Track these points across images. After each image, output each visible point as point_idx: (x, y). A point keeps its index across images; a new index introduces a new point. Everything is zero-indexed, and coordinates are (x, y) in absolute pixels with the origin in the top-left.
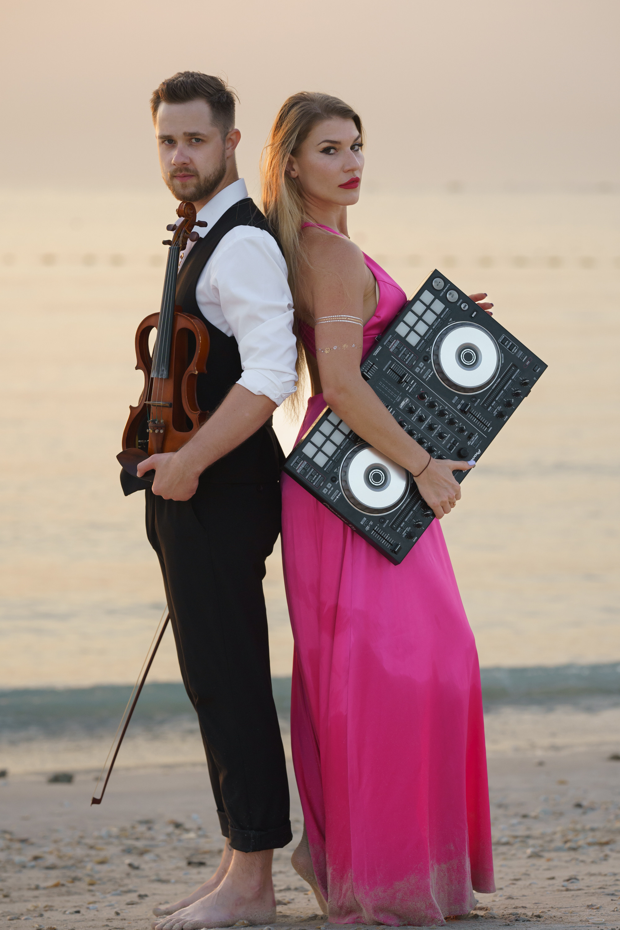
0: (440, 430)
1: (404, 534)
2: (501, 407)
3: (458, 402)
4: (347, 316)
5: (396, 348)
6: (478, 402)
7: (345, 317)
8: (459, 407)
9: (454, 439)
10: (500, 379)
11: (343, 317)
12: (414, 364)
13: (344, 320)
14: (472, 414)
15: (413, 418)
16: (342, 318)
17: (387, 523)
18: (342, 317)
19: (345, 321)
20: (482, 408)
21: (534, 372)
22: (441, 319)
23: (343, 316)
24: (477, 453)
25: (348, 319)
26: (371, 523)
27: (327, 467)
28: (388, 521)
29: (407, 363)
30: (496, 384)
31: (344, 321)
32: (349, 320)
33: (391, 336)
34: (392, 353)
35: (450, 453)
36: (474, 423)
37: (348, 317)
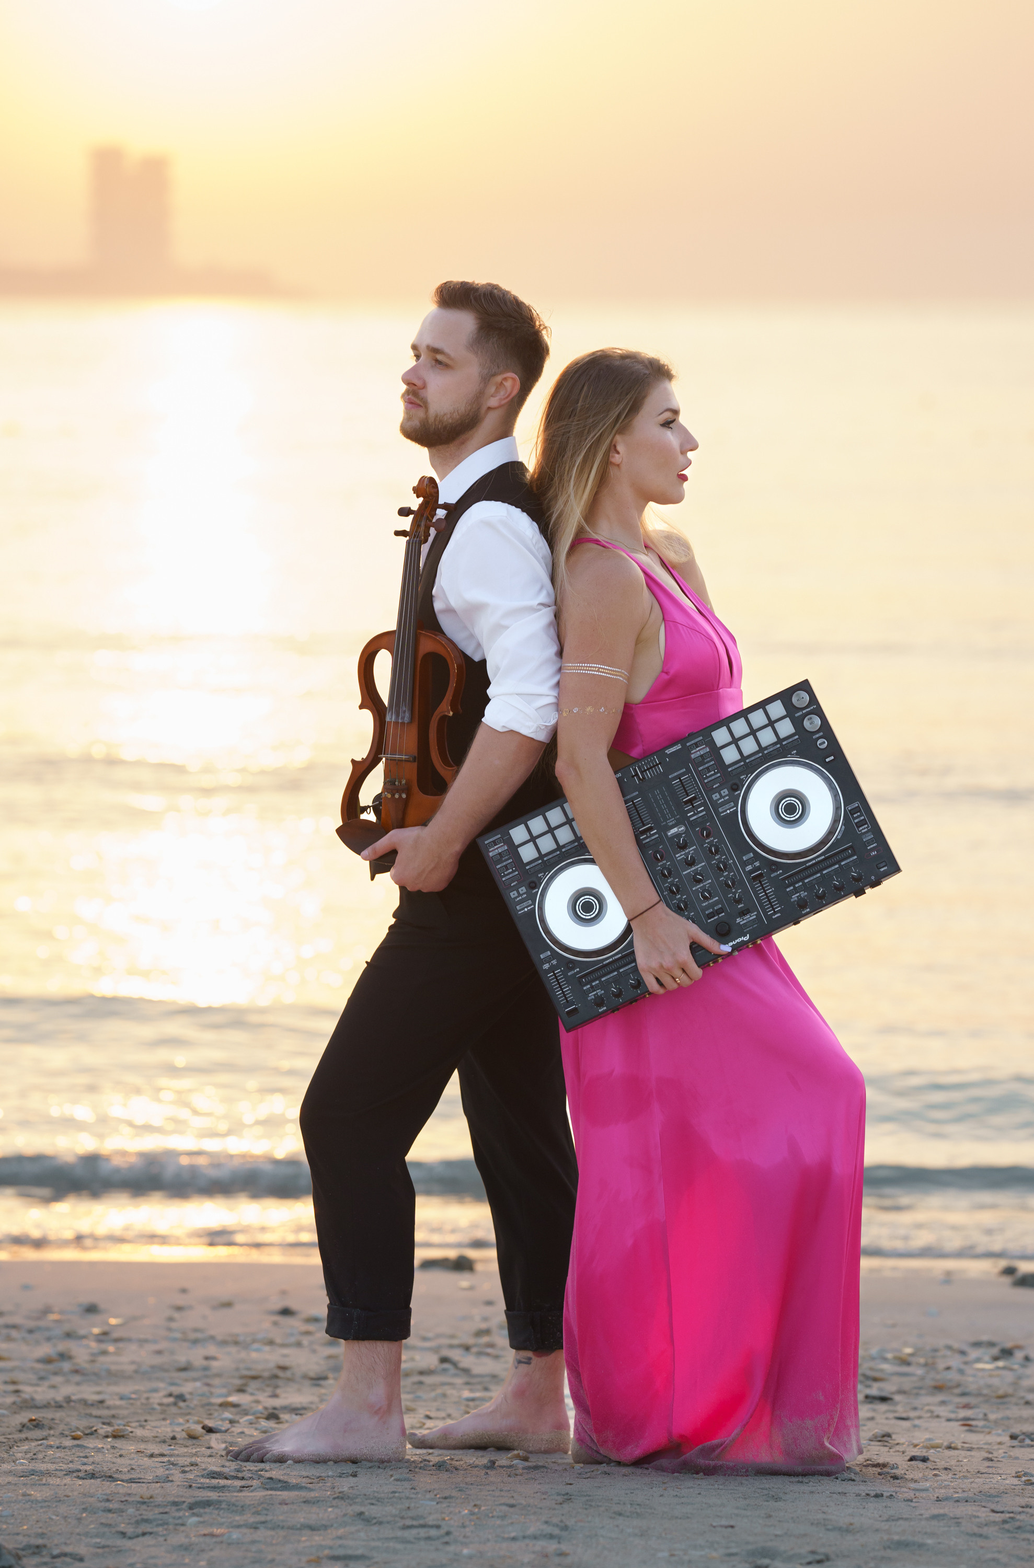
0: (707, 886)
1: (592, 995)
2: (806, 893)
3: (749, 862)
4: (599, 666)
5: (702, 756)
6: (778, 873)
7: (596, 667)
8: (748, 868)
9: (720, 906)
10: (824, 856)
11: (594, 667)
12: (713, 787)
13: (595, 671)
14: (761, 885)
15: (679, 855)
16: (592, 669)
17: (576, 971)
18: (591, 667)
19: (595, 673)
20: (779, 885)
21: (877, 869)
22: (782, 746)
23: (593, 665)
24: (742, 938)
25: (600, 670)
26: (554, 962)
28: (578, 969)
29: (705, 781)
30: (812, 862)
31: (593, 673)
32: (601, 672)
33: (701, 738)
34: (692, 761)
36: (758, 899)
37: (600, 668)
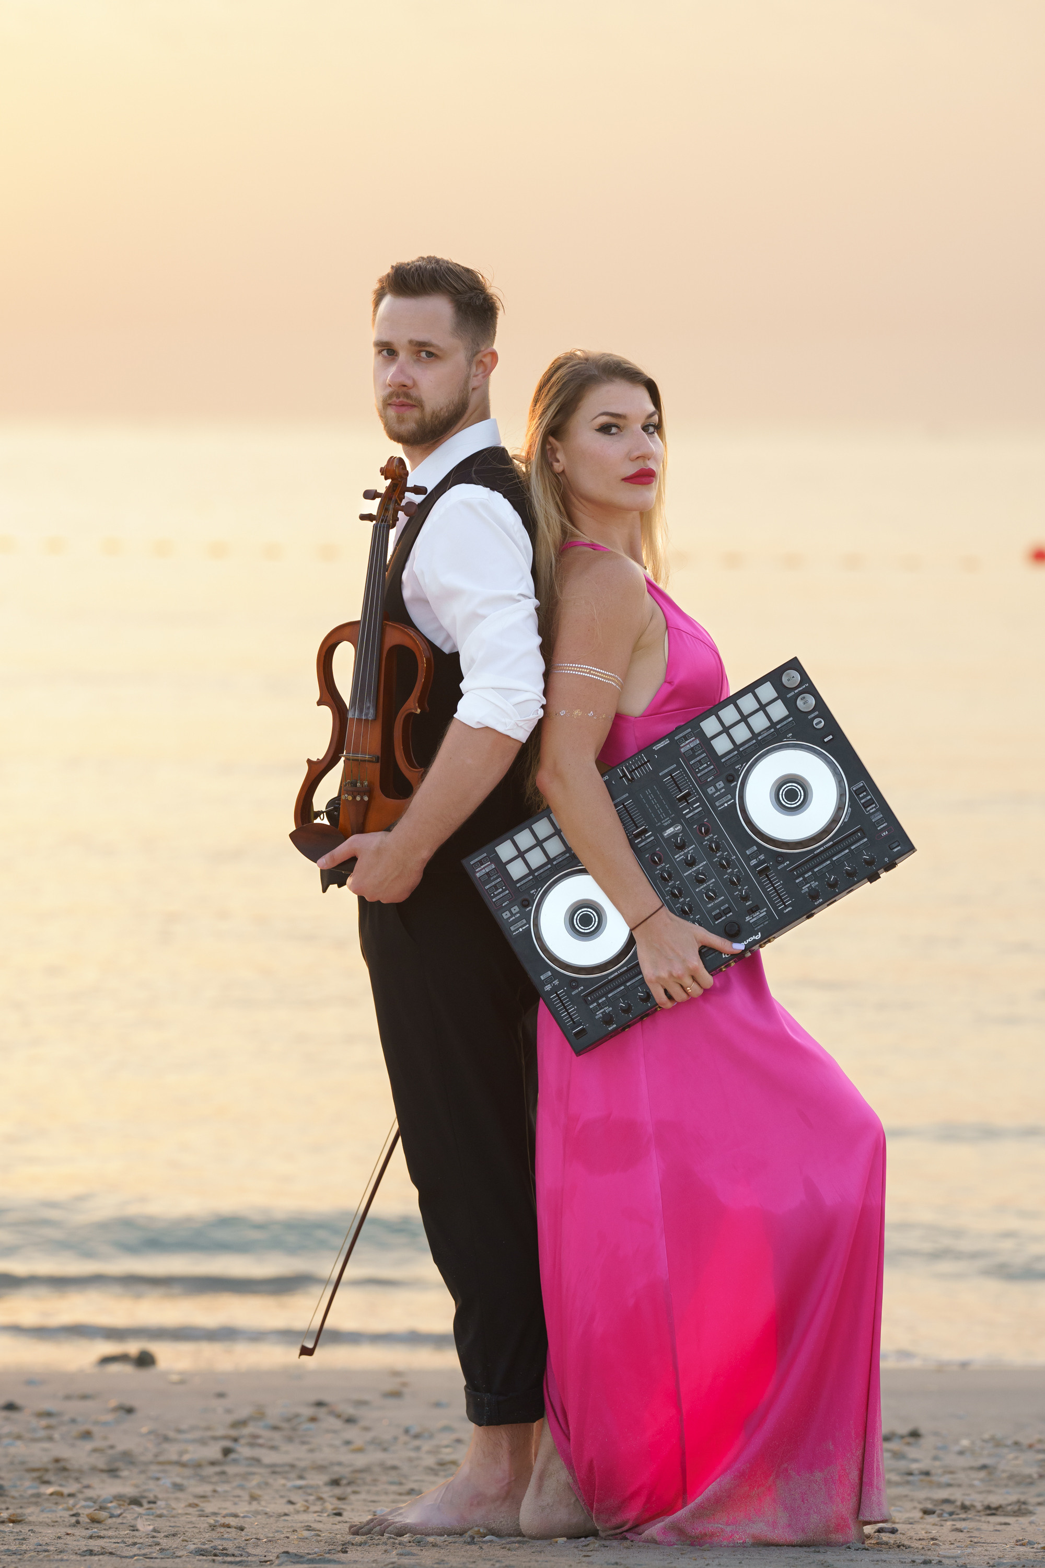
0: (711, 885)
1: (599, 1014)
2: (817, 883)
3: (754, 855)
5: (692, 749)
6: (785, 864)
8: (754, 862)
9: (727, 905)
10: (831, 843)
12: (708, 780)
14: (769, 879)
15: (678, 856)
17: (580, 989)
20: (788, 877)
21: (890, 850)
22: (776, 730)
24: (754, 936)
26: (556, 982)
27: (522, 883)
28: (582, 988)
29: (699, 775)
30: (822, 849)
33: (689, 730)
34: (683, 755)
35: (714, 923)
36: (767, 894)
